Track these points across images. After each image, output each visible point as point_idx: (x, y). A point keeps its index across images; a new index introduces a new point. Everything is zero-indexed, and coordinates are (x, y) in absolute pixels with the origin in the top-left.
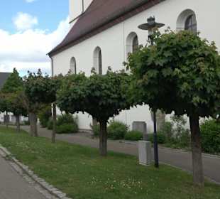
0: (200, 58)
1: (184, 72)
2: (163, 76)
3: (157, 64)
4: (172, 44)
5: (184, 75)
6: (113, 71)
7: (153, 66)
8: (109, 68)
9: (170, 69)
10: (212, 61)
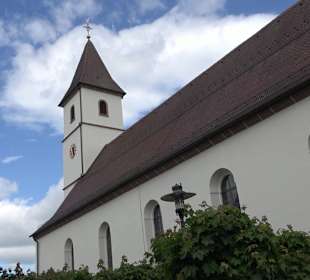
0: (253, 246)
1: (234, 267)
2: (205, 275)
3: (194, 257)
4: (211, 226)
5: (235, 272)
6: (130, 262)
7: (189, 261)
8: (124, 259)
9: (214, 264)
10: (270, 248)
